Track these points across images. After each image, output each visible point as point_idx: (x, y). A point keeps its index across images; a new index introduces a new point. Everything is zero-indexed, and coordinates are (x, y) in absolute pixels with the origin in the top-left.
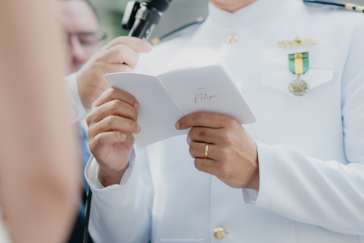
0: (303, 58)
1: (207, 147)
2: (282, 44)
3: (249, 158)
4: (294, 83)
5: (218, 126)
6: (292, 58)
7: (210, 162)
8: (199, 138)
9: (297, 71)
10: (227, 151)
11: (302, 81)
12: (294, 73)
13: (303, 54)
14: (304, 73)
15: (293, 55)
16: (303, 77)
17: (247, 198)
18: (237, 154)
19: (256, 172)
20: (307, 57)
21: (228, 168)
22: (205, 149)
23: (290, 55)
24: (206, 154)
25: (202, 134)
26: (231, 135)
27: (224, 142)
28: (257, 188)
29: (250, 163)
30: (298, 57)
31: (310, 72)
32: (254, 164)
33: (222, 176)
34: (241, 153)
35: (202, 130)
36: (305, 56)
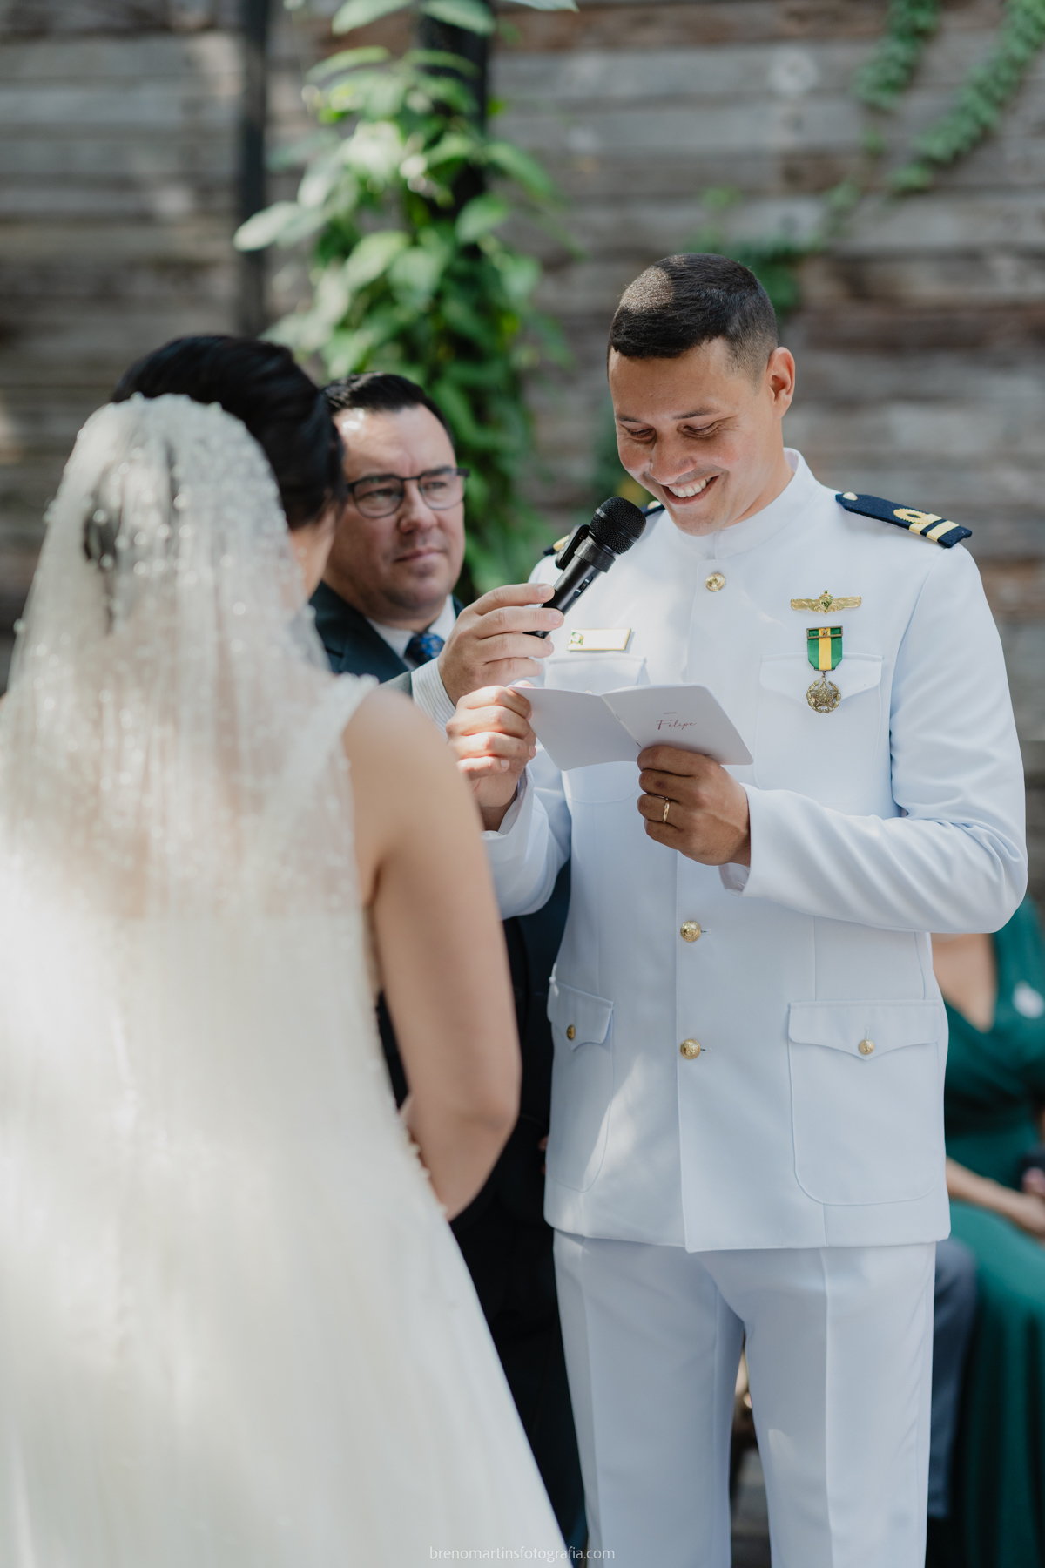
0: (832, 638)
1: (668, 806)
2: (800, 605)
3: (734, 823)
4: (816, 688)
5: (686, 773)
6: (813, 636)
7: (670, 831)
8: (653, 789)
9: (822, 667)
10: (698, 816)
11: (830, 683)
12: (817, 669)
13: (833, 629)
14: (833, 669)
15: (817, 630)
16: (831, 677)
17: (729, 882)
18: (715, 819)
19: (746, 842)
20: (841, 637)
21: (698, 843)
22: (664, 810)
23: (810, 630)
24: (665, 817)
25: (660, 785)
26: (705, 791)
27: (695, 803)
28: (747, 862)
29: (736, 830)
30: (825, 636)
31: (844, 665)
32: (743, 831)
33: (688, 852)
34: (721, 817)
35: (662, 777)
36: (836, 633)
